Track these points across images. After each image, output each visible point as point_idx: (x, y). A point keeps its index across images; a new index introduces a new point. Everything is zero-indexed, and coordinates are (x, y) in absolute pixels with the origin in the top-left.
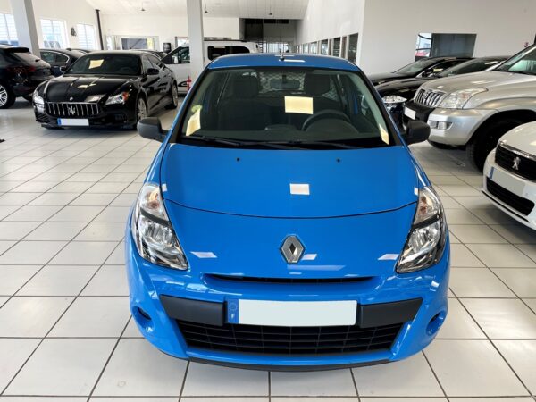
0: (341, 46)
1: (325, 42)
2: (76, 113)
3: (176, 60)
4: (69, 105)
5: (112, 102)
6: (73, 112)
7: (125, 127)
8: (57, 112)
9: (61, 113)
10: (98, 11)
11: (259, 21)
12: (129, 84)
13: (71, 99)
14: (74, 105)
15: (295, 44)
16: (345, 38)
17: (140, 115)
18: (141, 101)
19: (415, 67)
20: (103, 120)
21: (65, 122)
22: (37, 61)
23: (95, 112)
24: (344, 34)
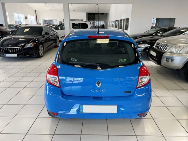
0: (123, 22)
1: (116, 21)
2: (12, 52)
3: (60, 28)
4: (9, 48)
5: (27, 47)
6: (11, 51)
7: (34, 57)
8: (4, 51)
9: (6, 51)
10: (36, 10)
11: (94, 14)
12: (36, 39)
13: (10, 46)
14: (11, 48)
15: (106, 22)
16: (124, 20)
17: (40, 51)
18: (41, 45)
19: (152, 31)
20: (23, 54)
21: (7, 55)
22: (5, 29)
23: (20, 51)
24: (124, 19)
